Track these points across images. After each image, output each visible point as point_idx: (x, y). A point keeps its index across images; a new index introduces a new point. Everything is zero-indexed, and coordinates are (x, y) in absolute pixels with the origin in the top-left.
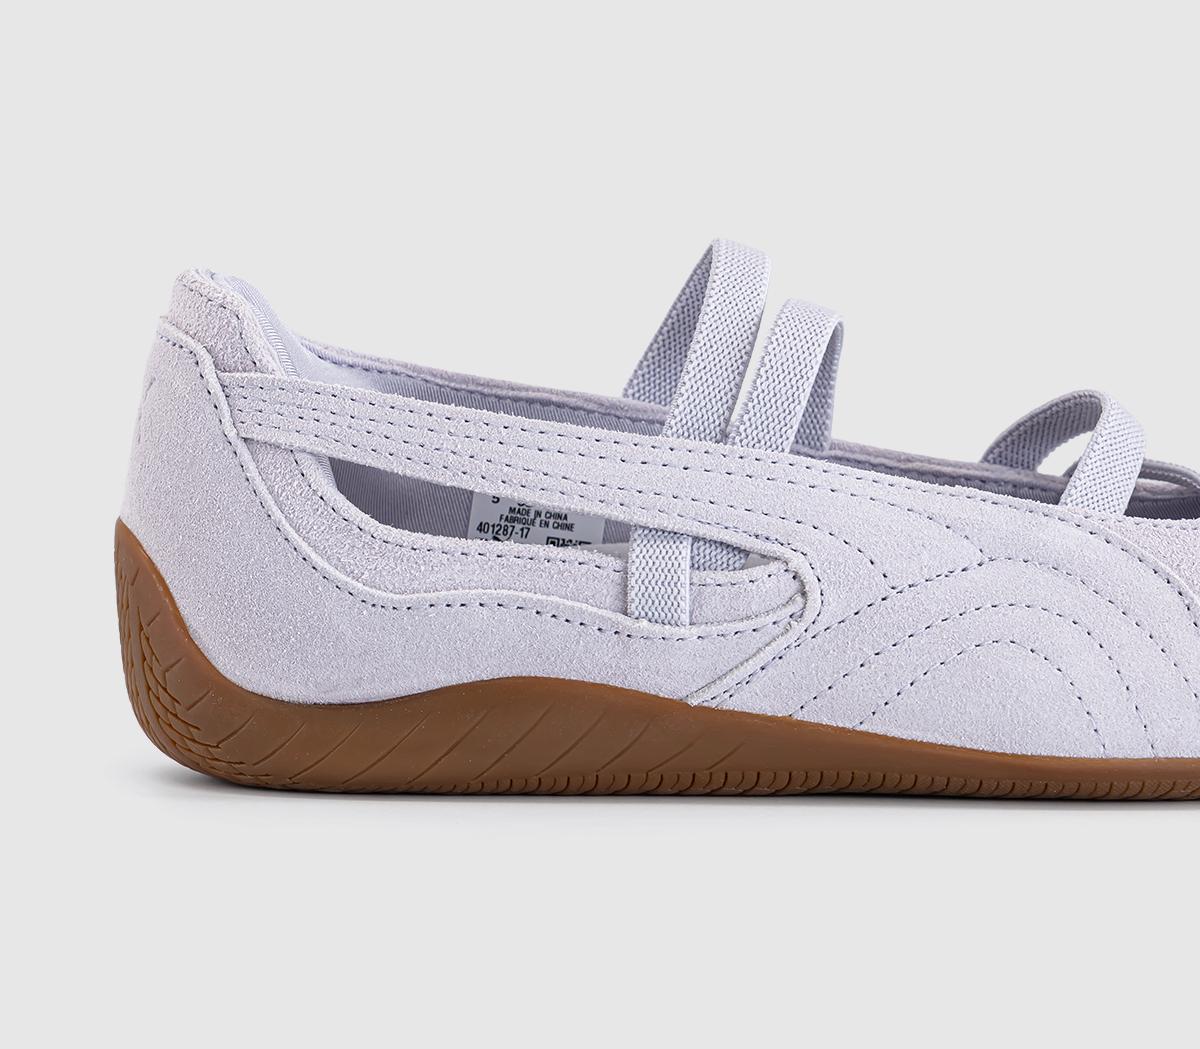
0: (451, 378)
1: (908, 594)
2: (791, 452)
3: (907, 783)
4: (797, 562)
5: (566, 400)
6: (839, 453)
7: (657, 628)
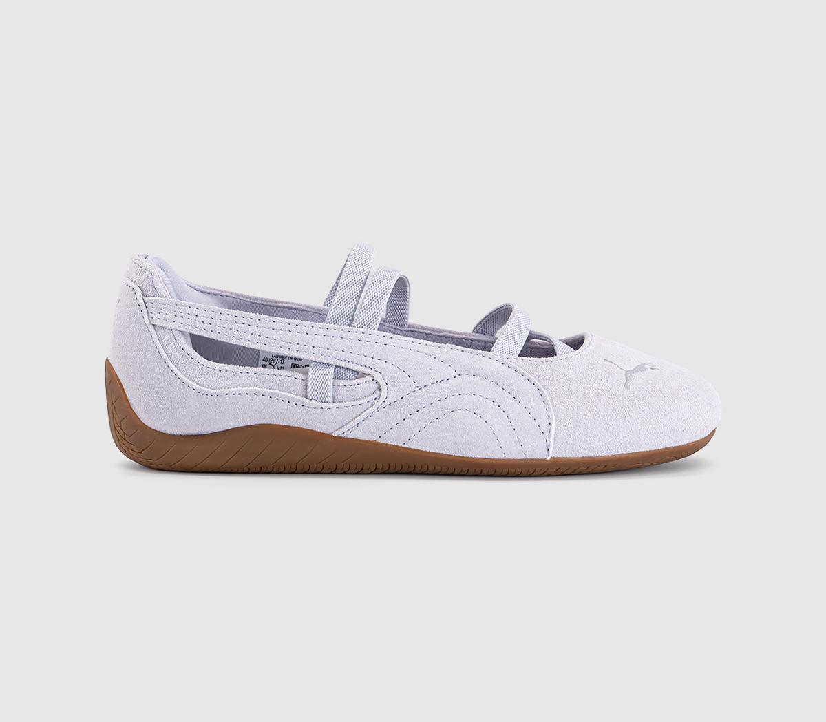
0: (250, 298)
1: (424, 390)
2: (378, 330)
3: (424, 469)
4: (377, 376)
5: (299, 307)
6: (412, 329)
7: (320, 403)
